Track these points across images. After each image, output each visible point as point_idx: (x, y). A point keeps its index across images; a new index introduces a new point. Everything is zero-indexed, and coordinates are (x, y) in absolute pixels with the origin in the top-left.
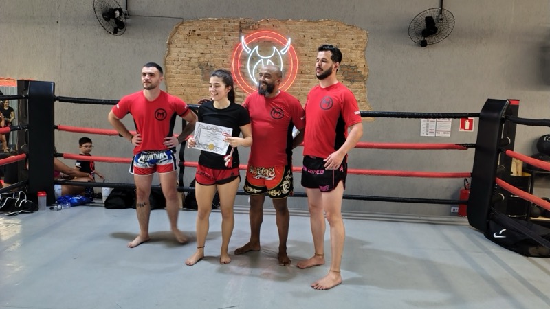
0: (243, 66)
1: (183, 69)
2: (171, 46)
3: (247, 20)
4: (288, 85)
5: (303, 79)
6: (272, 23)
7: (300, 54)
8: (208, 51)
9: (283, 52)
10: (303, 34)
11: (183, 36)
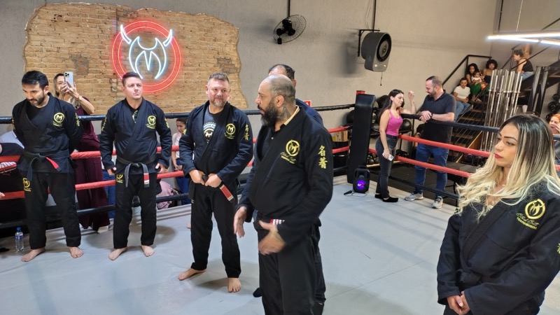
0: (123, 57)
1: (49, 61)
2: (30, 33)
3: (124, 8)
4: (172, 78)
5: (186, 72)
6: (150, 13)
7: (183, 47)
8: (80, 40)
9: (166, 43)
10: (183, 26)
11: (45, 22)
